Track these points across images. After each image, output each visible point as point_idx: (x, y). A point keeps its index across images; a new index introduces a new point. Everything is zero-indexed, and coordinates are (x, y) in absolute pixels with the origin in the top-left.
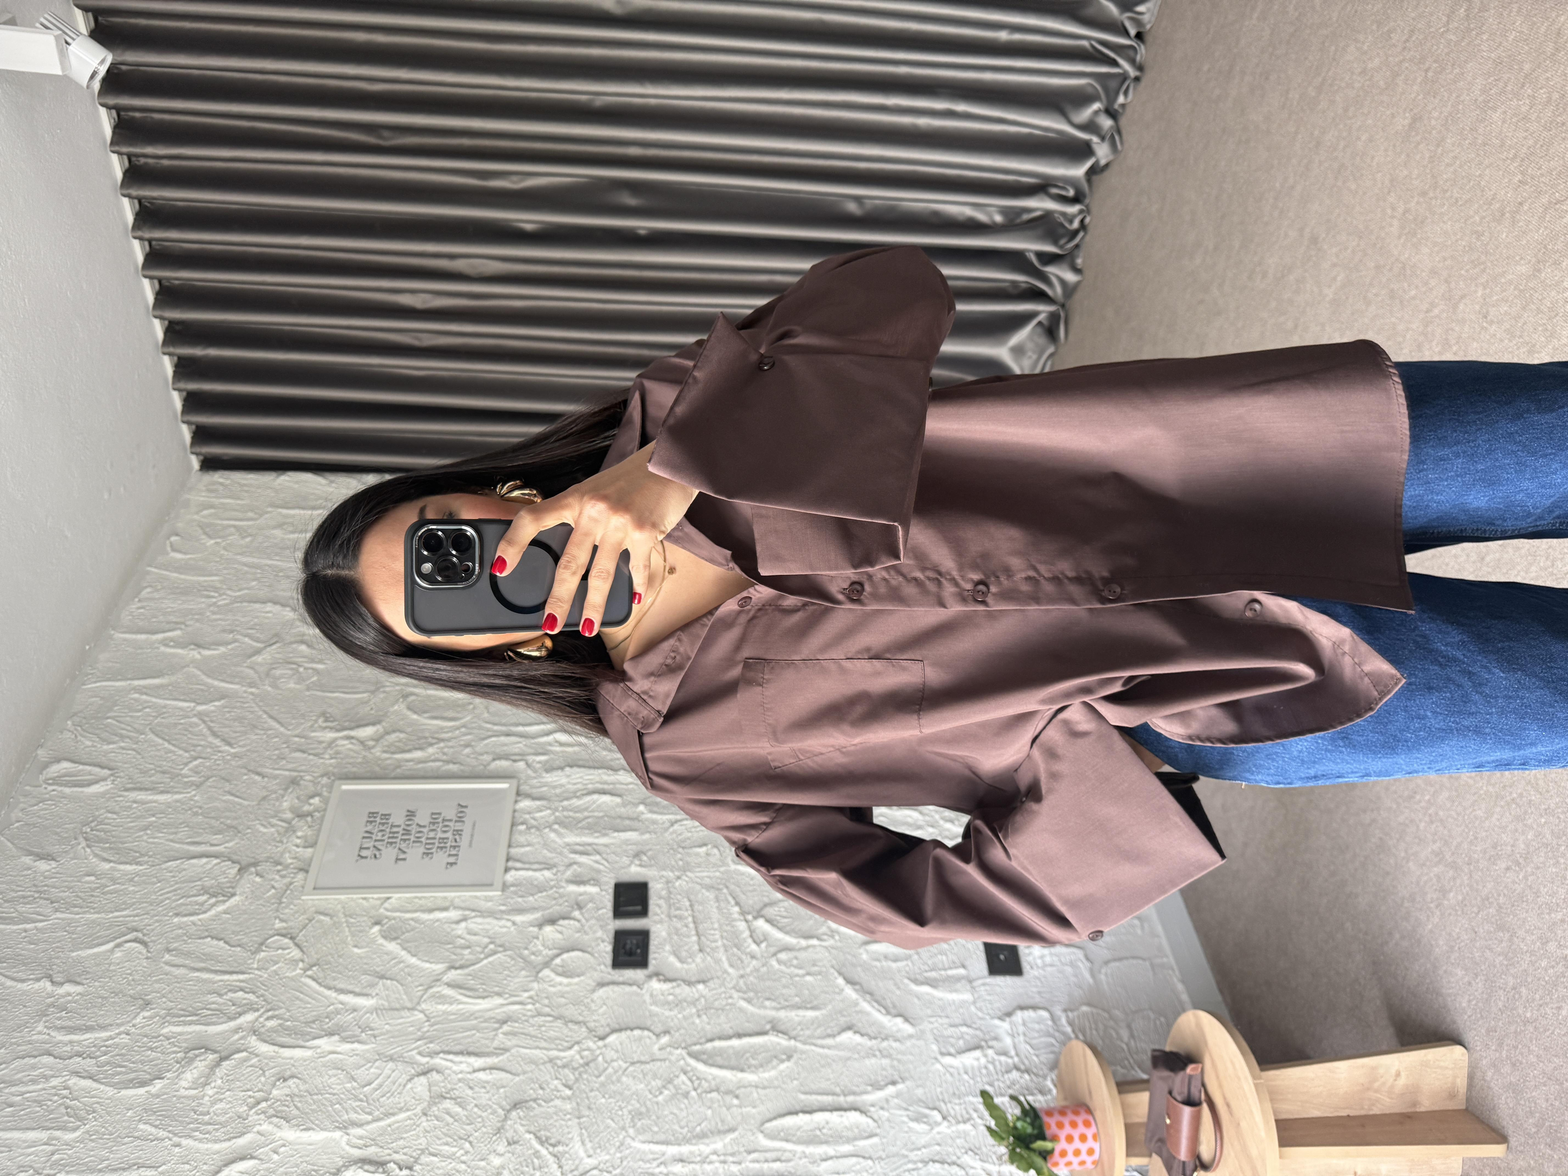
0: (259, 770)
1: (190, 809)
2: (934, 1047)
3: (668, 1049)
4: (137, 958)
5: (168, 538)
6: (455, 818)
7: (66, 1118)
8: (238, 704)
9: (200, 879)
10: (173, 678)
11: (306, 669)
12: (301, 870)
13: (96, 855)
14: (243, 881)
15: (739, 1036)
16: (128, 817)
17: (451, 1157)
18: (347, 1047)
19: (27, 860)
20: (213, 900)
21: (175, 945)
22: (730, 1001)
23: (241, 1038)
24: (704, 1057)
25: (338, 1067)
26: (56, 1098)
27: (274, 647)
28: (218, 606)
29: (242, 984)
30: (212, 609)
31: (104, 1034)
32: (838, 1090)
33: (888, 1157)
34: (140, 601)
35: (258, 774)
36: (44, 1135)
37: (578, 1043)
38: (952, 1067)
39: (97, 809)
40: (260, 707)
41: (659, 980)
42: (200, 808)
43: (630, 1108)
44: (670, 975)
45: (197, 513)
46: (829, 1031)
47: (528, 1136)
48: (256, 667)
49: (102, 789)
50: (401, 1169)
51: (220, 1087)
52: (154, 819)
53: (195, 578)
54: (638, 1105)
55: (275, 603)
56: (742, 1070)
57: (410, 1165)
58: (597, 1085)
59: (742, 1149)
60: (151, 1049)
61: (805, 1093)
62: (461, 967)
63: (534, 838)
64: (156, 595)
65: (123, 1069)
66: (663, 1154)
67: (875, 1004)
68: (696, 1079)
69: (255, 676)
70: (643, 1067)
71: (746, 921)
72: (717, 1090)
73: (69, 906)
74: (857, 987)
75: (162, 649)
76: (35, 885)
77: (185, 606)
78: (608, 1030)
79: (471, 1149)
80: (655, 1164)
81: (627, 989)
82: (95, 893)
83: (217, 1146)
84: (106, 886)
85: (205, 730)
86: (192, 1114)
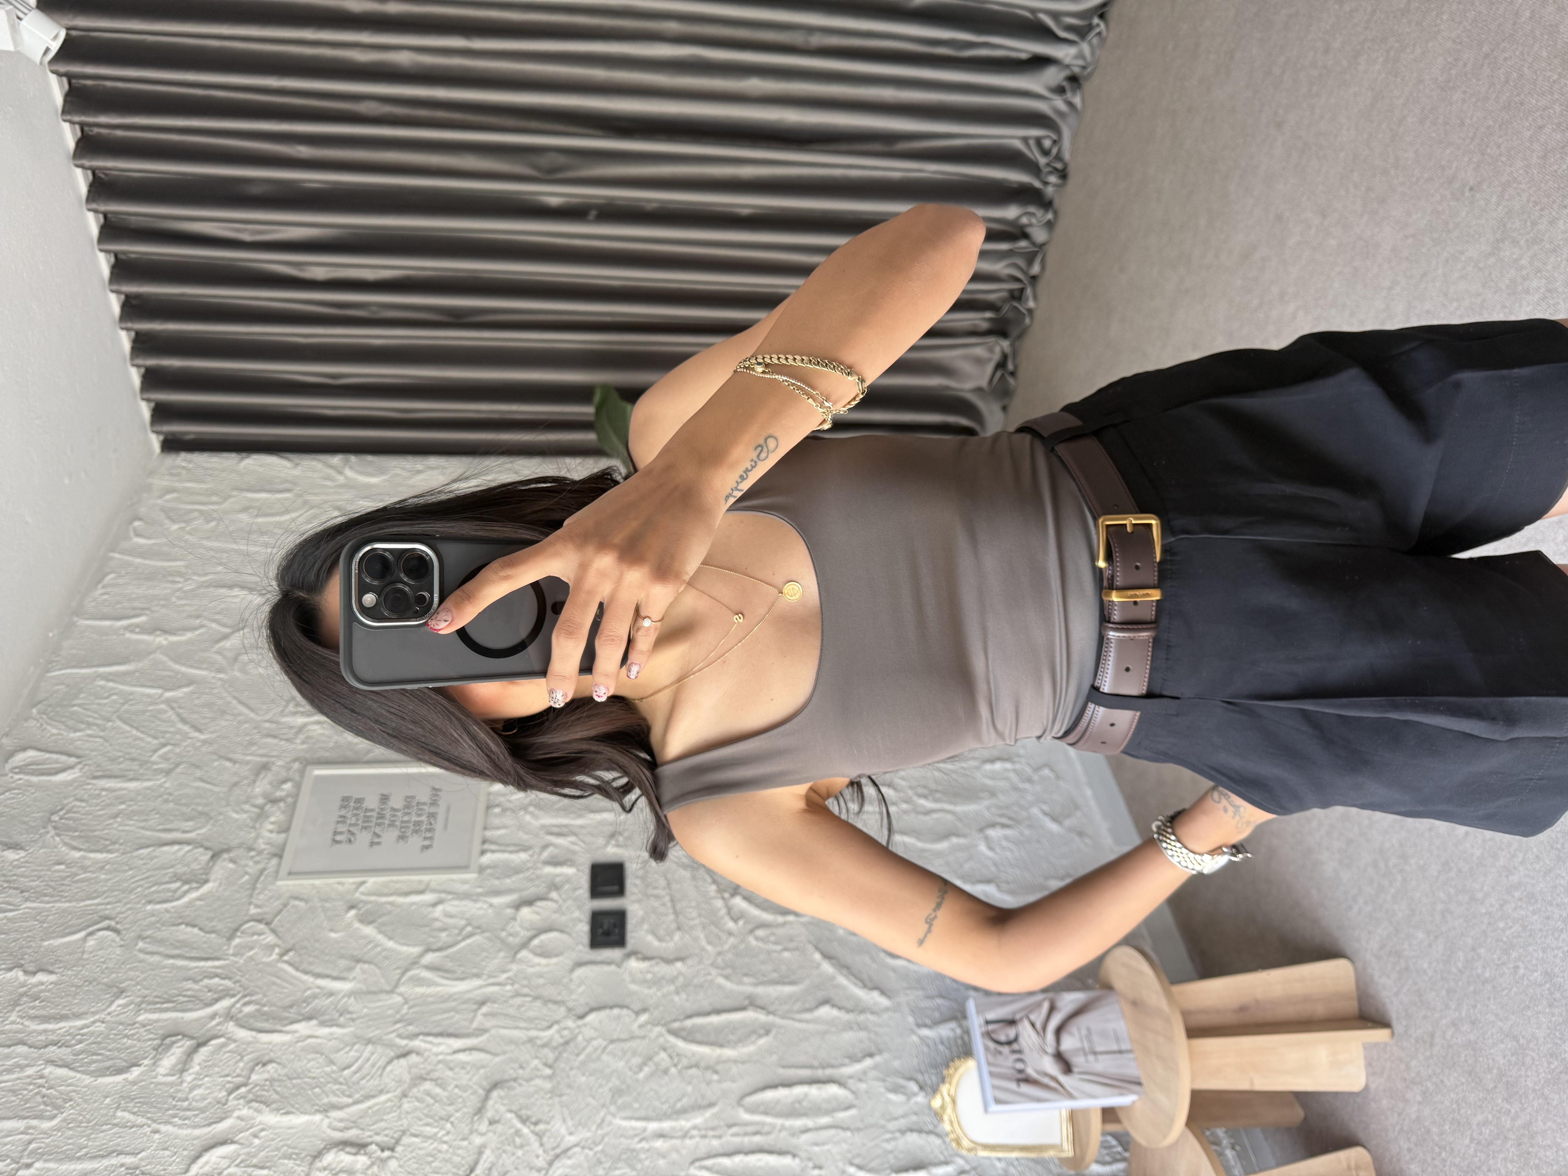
0: (231, 756)
1: (160, 796)
2: (911, 1019)
3: (649, 1027)
4: (110, 946)
5: (131, 522)
6: (429, 801)
7: (42, 1107)
8: (207, 691)
9: (172, 867)
10: (140, 665)
12: (275, 855)
13: (66, 844)
14: (216, 868)
15: (718, 1012)
16: (97, 805)
17: (434, 1137)
18: (325, 1031)
20: (186, 887)
21: (149, 933)
22: (709, 978)
23: (219, 1024)
24: (684, 1034)
25: (317, 1051)
26: (31, 1087)
27: (243, 632)
28: (185, 592)
29: (219, 971)
30: (178, 594)
31: (79, 1023)
32: (816, 1063)
33: (866, 1128)
34: (103, 587)
35: (229, 760)
36: (21, 1124)
37: (557, 1022)
38: (928, 1038)
39: (65, 798)
40: (228, 692)
41: (638, 959)
42: (170, 794)
43: (610, 1085)
44: (649, 953)
45: (160, 497)
46: (807, 1006)
47: (510, 1116)
48: (225, 653)
49: (70, 777)
50: (383, 1150)
51: (197, 1073)
52: (123, 807)
53: (160, 564)
54: (617, 1083)
55: (243, 588)
56: (721, 1046)
57: (391, 1146)
58: (577, 1064)
59: (722, 1123)
60: (127, 1036)
61: (784, 1067)
62: (439, 949)
63: (508, 820)
64: (121, 581)
65: (99, 1057)
66: (645, 1130)
67: (851, 977)
68: (675, 1056)
69: (224, 661)
70: (623, 1045)
71: (723, 899)
72: (697, 1066)
73: (39, 895)
74: (834, 961)
75: (127, 635)
76: (4, 875)
77: (151, 592)
78: (587, 1009)
79: (453, 1130)
80: (636, 1139)
81: (606, 968)
82: (65, 882)
83: (197, 1132)
84: (77, 875)
85: (174, 717)
86: (171, 1100)
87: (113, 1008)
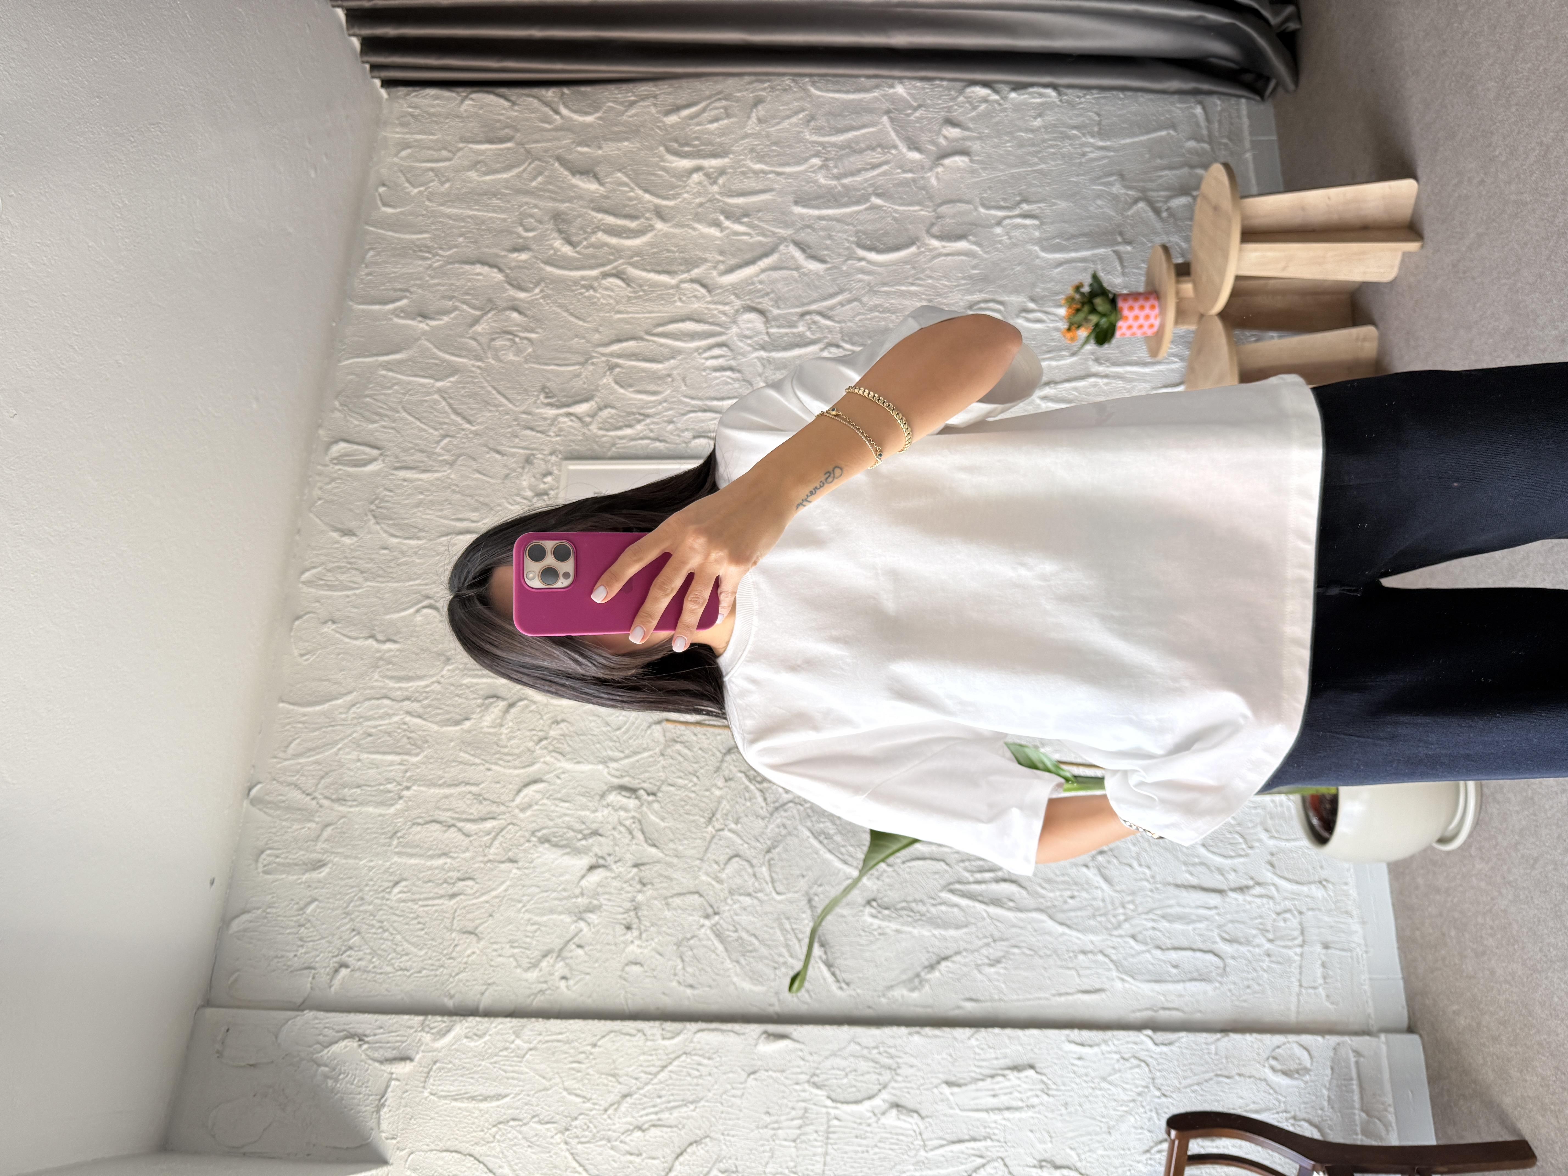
0: (499, 448)
1: (449, 487)
4: (433, 619)
5: (377, 190)
7: (409, 746)
8: (469, 379)
10: (411, 353)
11: (521, 338)
13: (385, 532)
16: (402, 494)
19: (335, 535)
26: (400, 730)
27: (490, 315)
28: (434, 269)
30: (429, 272)
31: (423, 683)
34: (367, 267)
35: (498, 452)
39: (377, 487)
40: (488, 381)
42: (456, 485)
45: (396, 155)
47: (739, 776)
48: (479, 338)
49: (376, 469)
50: (648, 795)
51: (512, 728)
52: (421, 497)
53: (408, 237)
55: (484, 263)
57: (654, 792)
60: (457, 696)
64: (379, 259)
65: (442, 711)
69: (479, 348)
73: (375, 576)
75: (396, 320)
76: (346, 557)
77: (406, 270)
82: (392, 564)
83: (517, 772)
84: (398, 558)
85: (447, 408)
86: (495, 747)
87: (444, 672)
